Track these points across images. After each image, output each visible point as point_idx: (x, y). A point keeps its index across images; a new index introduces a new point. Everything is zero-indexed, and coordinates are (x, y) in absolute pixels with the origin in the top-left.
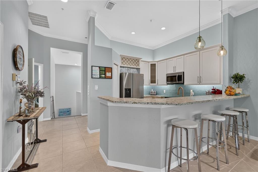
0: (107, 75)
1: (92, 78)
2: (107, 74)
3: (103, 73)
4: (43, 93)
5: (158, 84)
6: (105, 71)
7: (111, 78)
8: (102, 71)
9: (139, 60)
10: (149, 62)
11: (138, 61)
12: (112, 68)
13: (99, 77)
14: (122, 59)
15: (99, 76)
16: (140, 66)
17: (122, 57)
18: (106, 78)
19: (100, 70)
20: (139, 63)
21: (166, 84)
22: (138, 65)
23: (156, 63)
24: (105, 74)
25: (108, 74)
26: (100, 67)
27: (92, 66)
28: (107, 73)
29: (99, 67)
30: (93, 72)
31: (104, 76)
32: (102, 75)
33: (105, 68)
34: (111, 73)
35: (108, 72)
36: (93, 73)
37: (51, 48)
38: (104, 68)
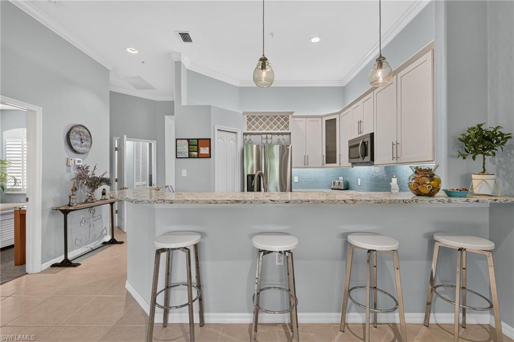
0: (201, 153)
1: (177, 158)
2: (201, 150)
3: (194, 149)
4: (109, 180)
5: (340, 164)
6: (198, 145)
7: (209, 156)
8: (193, 145)
9: (288, 116)
10: (322, 117)
11: (286, 119)
12: (210, 139)
13: (188, 156)
14: (249, 120)
15: (187, 154)
16: (290, 127)
17: (248, 116)
18: (199, 156)
19: (189, 145)
20: (288, 123)
21: (350, 164)
22: (286, 127)
23: (337, 117)
24: (198, 151)
25: (204, 151)
26: (190, 140)
27: (177, 139)
28: (201, 148)
29: (188, 140)
30: (178, 148)
31: (196, 153)
32: (193, 153)
33: (198, 139)
34: (208, 148)
35: (203, 147)
36: (178, 151)
37: (166, 117)
38: (196, 140)
